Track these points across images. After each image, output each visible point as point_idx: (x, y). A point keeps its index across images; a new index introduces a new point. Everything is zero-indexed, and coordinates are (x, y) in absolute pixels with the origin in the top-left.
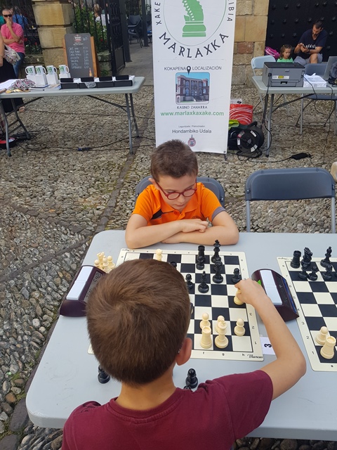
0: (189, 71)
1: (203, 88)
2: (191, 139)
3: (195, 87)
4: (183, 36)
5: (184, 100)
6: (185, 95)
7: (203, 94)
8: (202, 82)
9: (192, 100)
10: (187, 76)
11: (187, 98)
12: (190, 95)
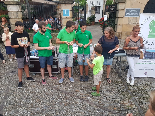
0: (148, 49)
1: (153, 55)
2: (145, 72)
3: (150, 55)
4: (148, 38)
5: (145, 59)
6: (146, 57)
7: (152, 57)
8: (153, 53)
9: (148, 59)
10: (147, 51)
11: (146, 58)
12: (148, 57)
